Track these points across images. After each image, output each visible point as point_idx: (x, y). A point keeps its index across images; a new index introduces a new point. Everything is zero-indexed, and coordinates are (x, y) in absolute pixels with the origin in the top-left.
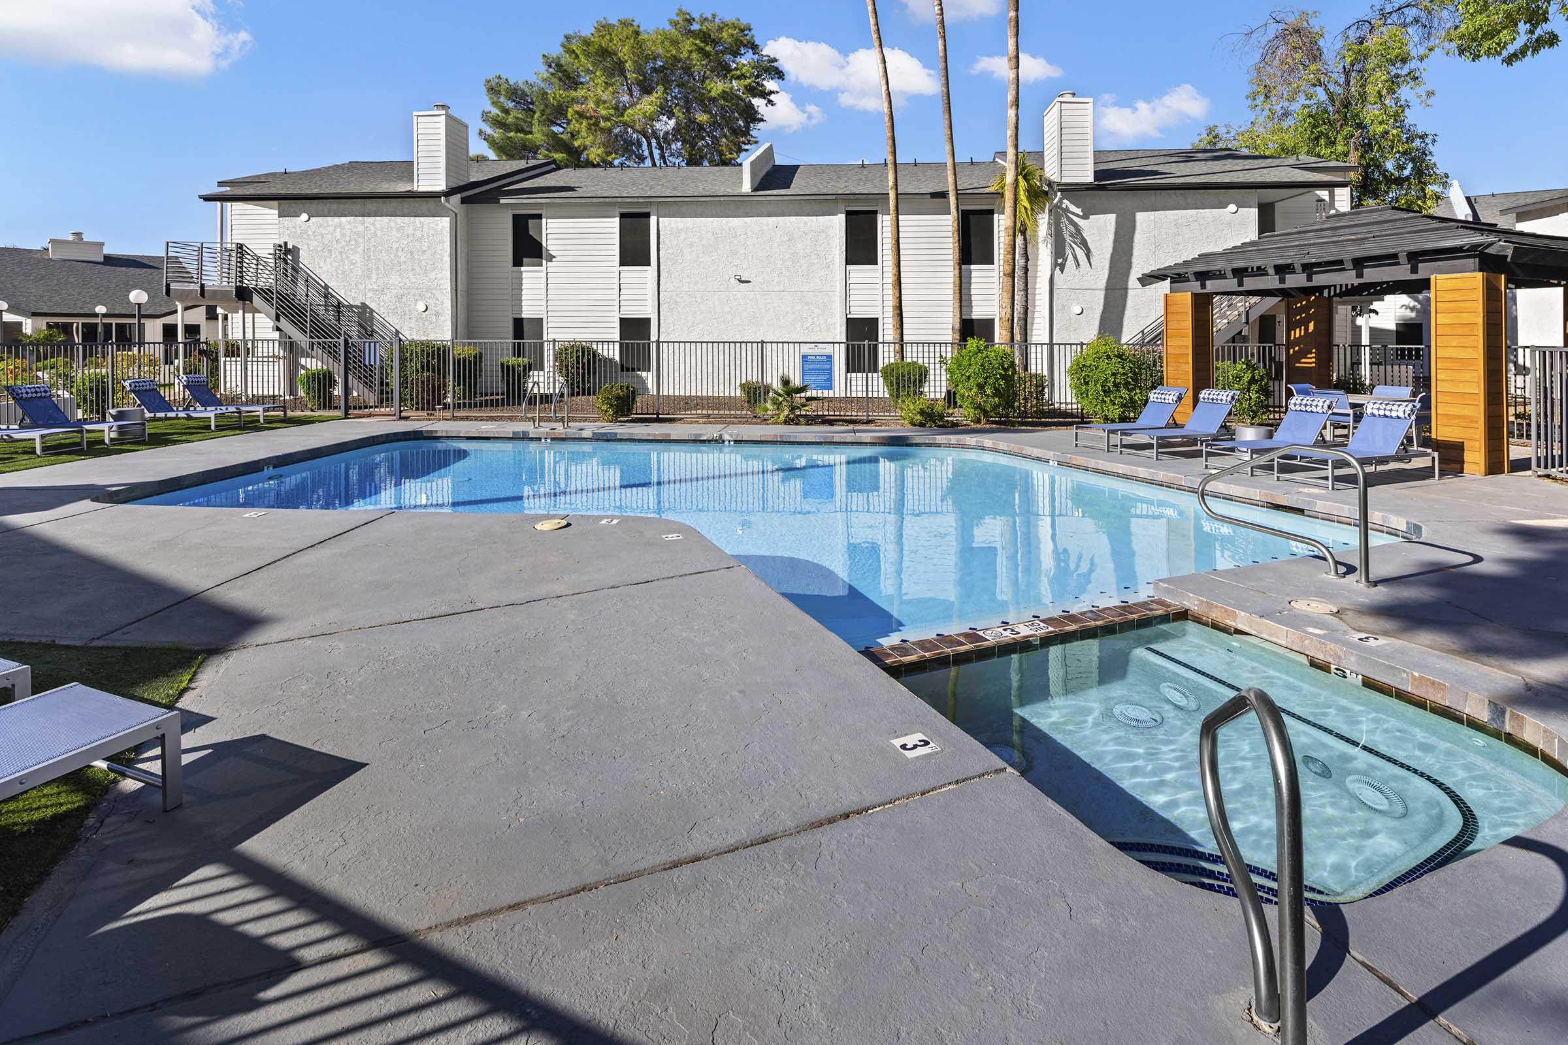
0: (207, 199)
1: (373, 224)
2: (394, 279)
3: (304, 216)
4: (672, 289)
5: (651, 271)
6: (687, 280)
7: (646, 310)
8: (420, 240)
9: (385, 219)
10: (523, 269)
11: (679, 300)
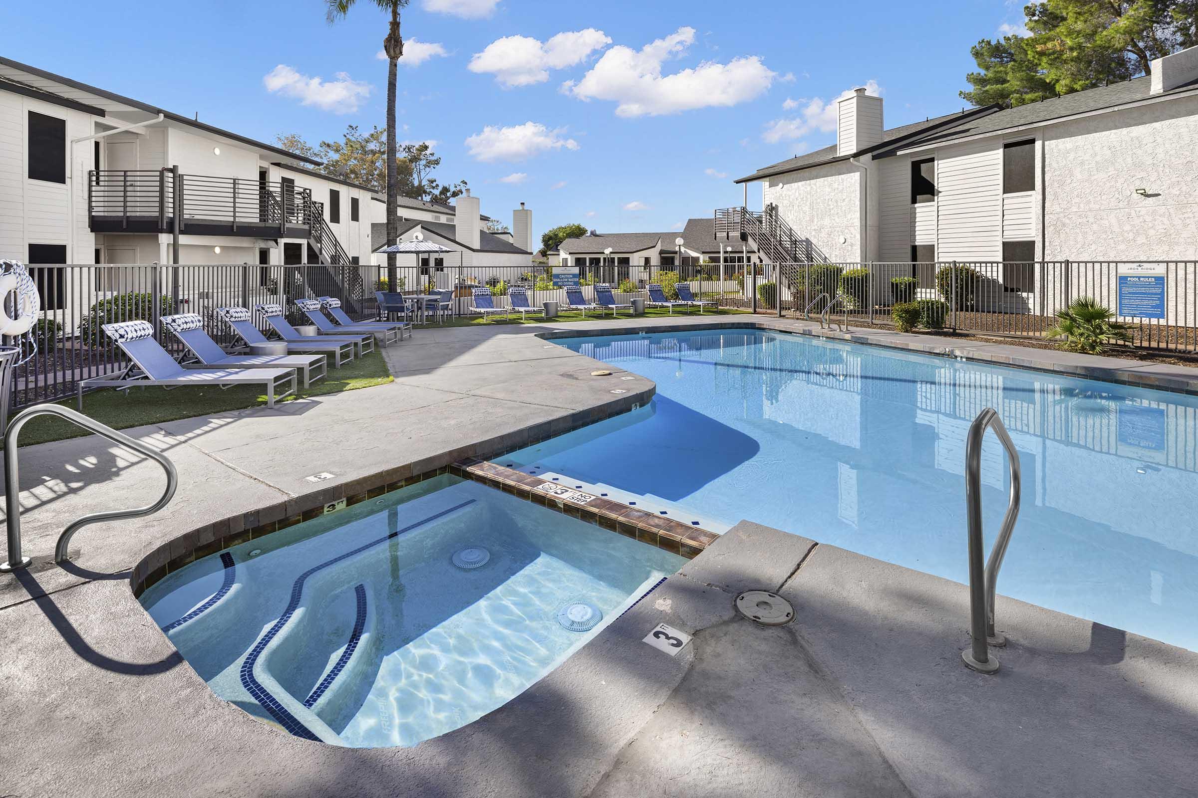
0: (738, 182)
1: (815, 184)
2: (827, 221)
3: (781, 185)
4: (1059, 210)
5: (1036, 195)
6: (1077, 200)
7: (1032, 233)
8: (841, 192)
9: (822, 179)
10: (916, 205)
11: (1067, 221)
